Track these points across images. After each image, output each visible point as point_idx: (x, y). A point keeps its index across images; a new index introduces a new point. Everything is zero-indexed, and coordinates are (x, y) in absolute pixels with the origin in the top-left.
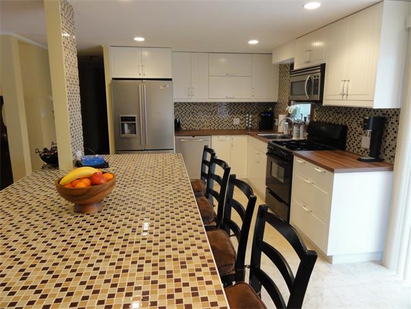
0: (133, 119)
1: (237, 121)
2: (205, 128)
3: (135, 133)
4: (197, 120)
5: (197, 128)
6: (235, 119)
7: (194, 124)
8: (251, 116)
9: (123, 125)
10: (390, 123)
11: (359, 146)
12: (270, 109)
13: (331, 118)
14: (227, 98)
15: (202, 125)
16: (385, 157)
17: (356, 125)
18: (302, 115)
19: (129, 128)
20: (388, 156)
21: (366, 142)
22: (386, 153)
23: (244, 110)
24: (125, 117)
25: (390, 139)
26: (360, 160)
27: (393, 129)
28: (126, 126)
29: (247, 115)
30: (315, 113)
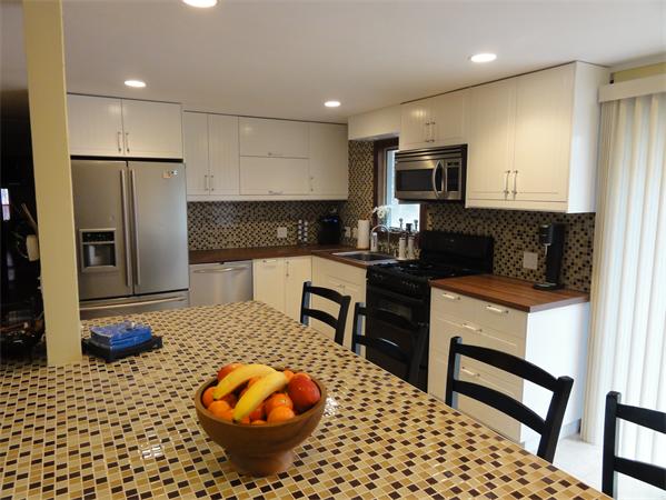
0: (110, 235)
1: (282, 232)
2: (231, 246)
3: (114, 264)
4: (216, 232)
5: (216, 247)
6: (279, 229)
7: (212, 239)
8: (306, 223)
9: (86, 248)
10: (571, 232)
11: (517, 266)
12: (335, 211)
13: (463, 226)
14: (271, 193)
15: (224, 242)
16: (566, 282)
17: (510, 236)
18: (401, 220)
19: (96, 255)
20: (572, 279)
21: (530, 261)
22: (568, 274)
23: (292, 213)
24: (92, 233)
25: (573, 256)
26: (536, 287)
27: (578, 241)
28: (92, 250)
29: (300, 222)
30: (430, 217)
